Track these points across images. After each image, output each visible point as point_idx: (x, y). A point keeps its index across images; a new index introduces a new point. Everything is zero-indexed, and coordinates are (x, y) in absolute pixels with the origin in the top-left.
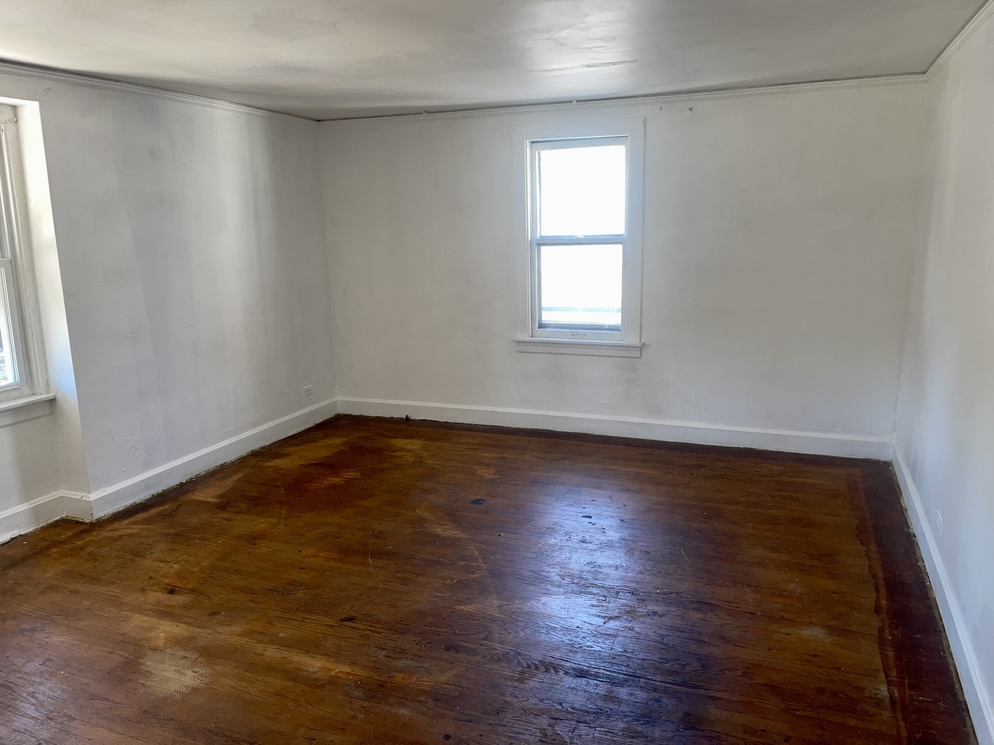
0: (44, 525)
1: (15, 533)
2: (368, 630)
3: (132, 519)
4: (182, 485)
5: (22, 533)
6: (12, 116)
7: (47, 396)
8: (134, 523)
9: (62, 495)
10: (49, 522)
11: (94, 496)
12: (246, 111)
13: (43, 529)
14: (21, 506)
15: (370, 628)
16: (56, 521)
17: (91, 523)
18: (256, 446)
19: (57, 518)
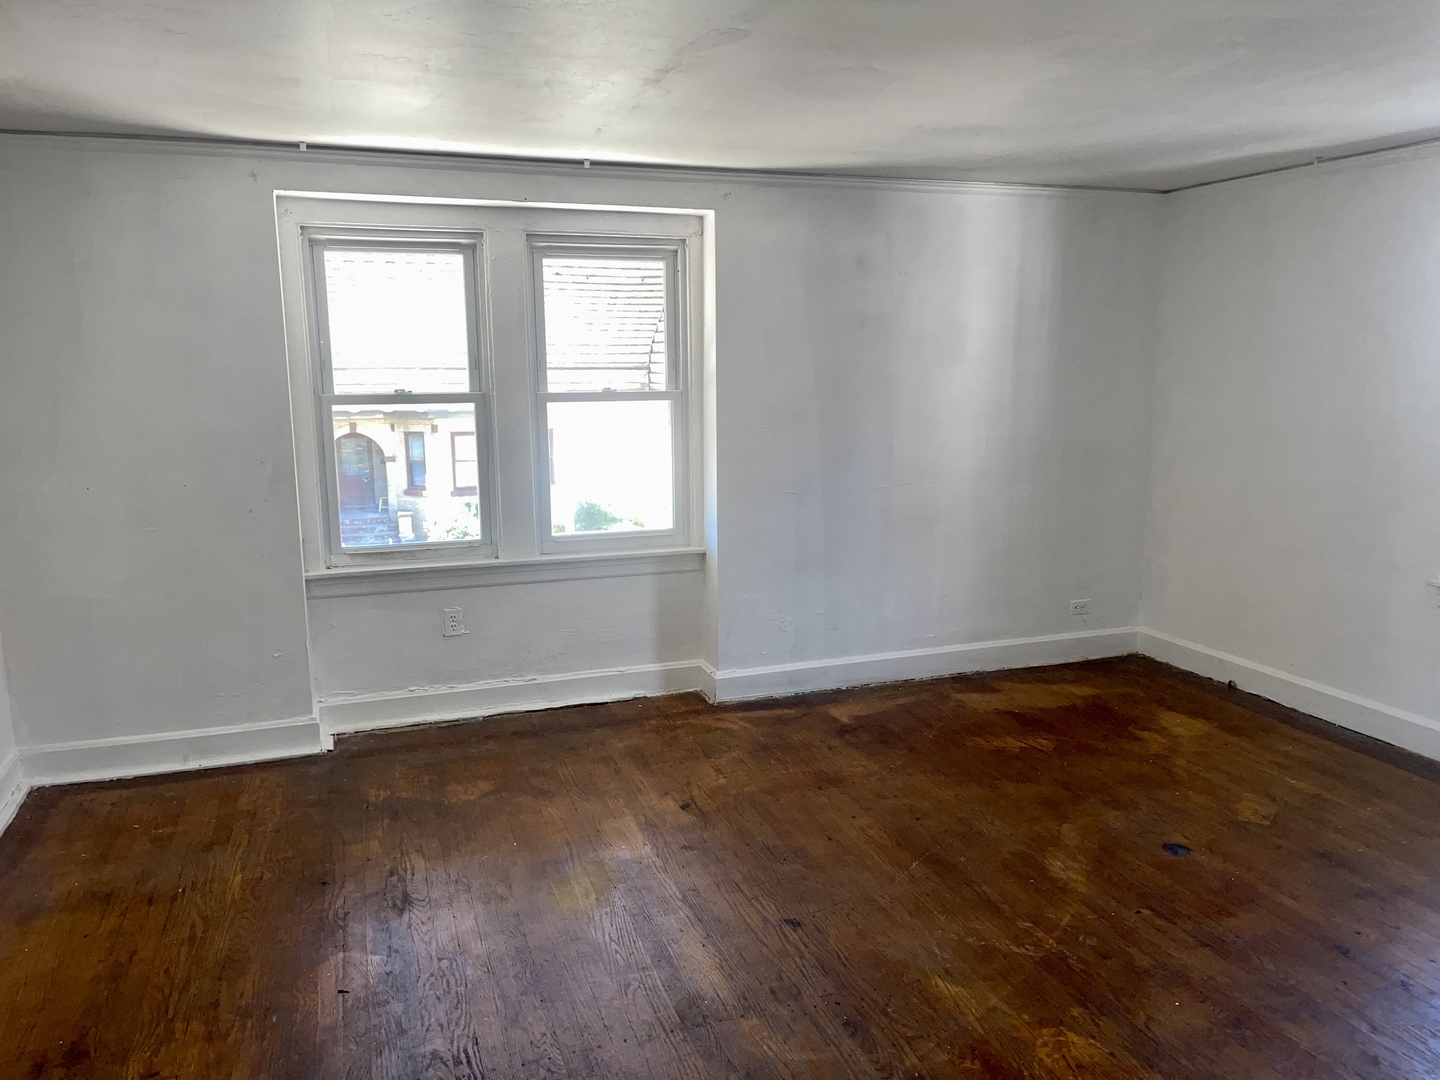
0: (674, 693)
1: (640, 693)
2: (797, 948)
3: (745, 714)
4: (839, 691)
5: (648, 695)
6: (698, 228)
7: (697, 548)
8: (742, 719)
9: (701, 665)
10: (681, 691)
11: (721, 675)
12: (1021, 192)
13: (671, 698)
14: (655, 665)
15: (802, 946)
16: (688, 693)
17: (712, 706)
18: (968, 668)
19: (691, 690)
